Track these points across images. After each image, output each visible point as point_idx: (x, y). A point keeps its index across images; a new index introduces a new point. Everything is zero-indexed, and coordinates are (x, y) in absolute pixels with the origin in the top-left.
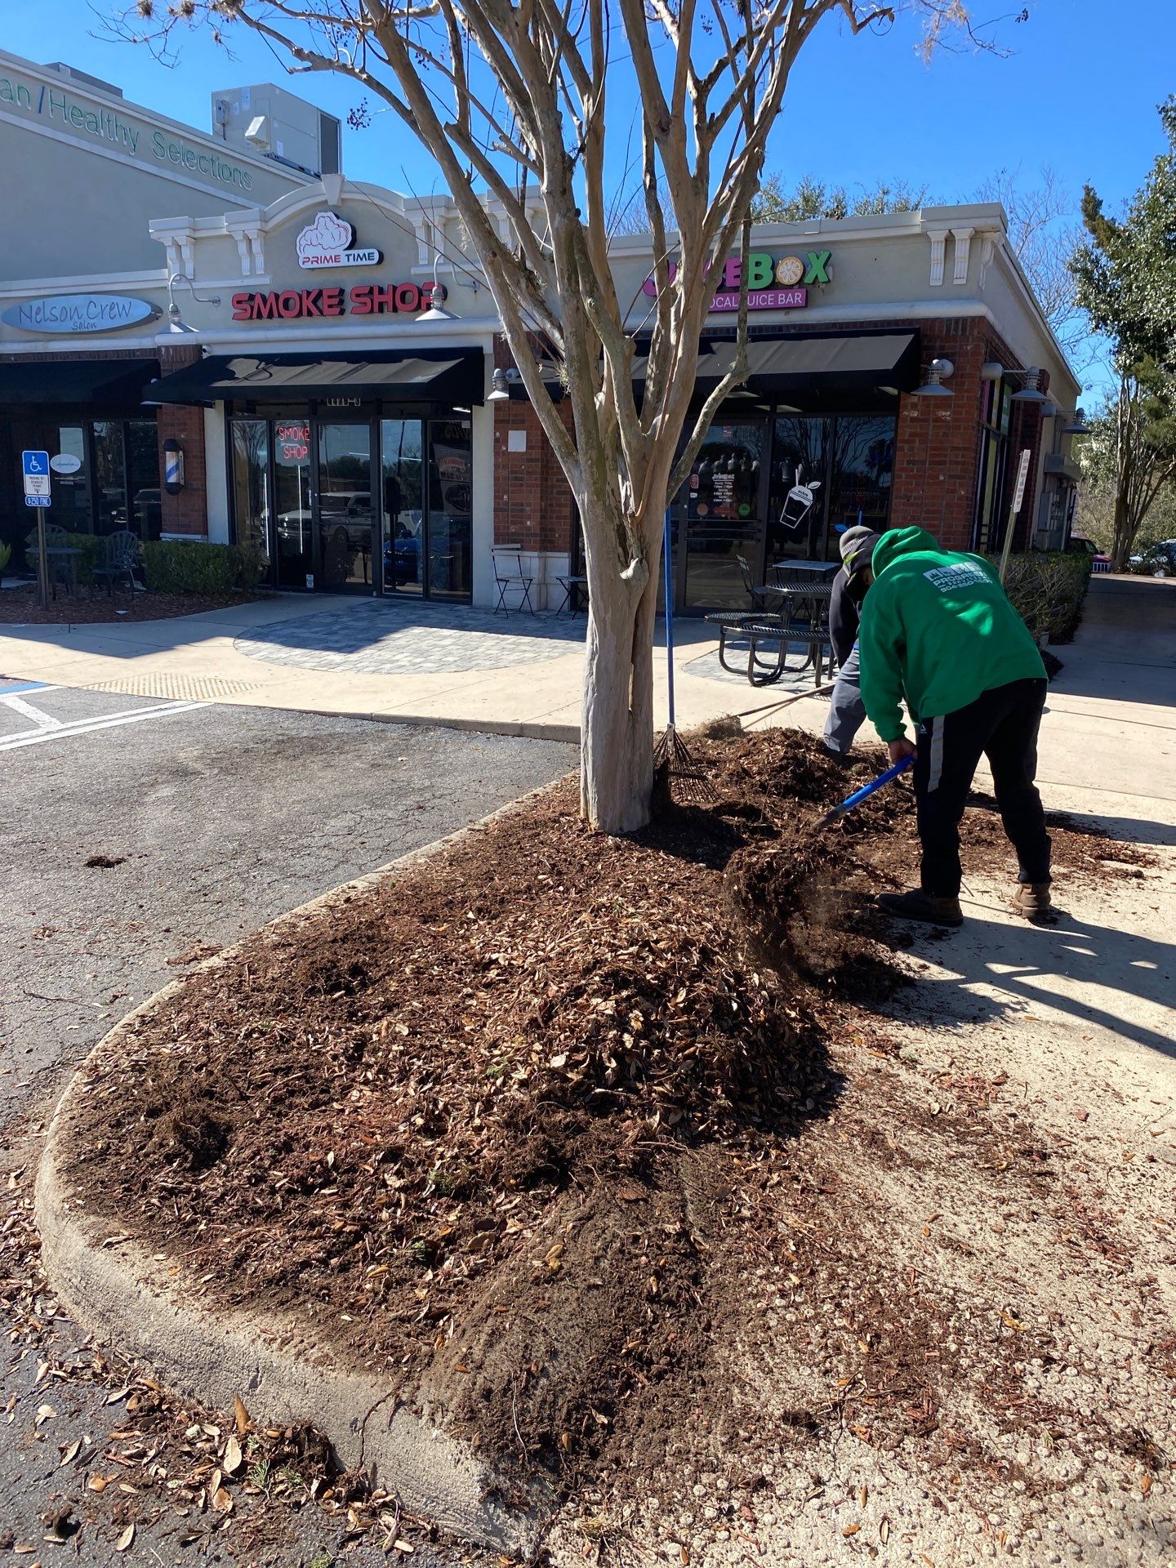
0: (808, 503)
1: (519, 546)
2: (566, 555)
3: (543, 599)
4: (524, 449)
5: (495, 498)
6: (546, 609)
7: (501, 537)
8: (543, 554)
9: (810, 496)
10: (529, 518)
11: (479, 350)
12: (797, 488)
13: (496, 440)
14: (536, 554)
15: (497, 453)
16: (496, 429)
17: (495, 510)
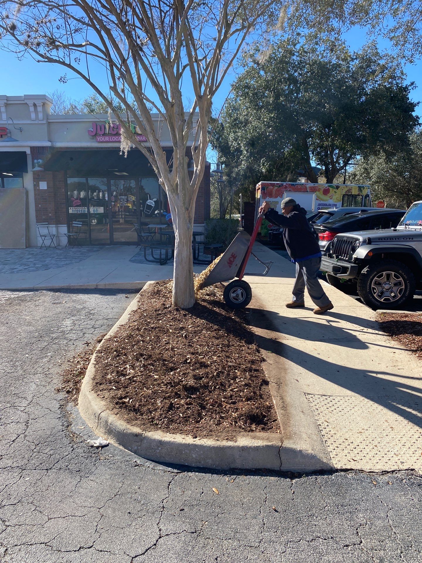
0: (153, 206)
1: (47, 223)
2: (66, 225)
3: (58, 242)
4: (46, 188)
5: (36, 206)
6: (59, 245)
7: (39, 220)
8: (57, 226)
9: (154, 203)
10: (50, 213)
11: (25, 153)
12: (149, 201)
13: (35, 185)
14: (54, 226)
15: (35, 190)
16: (34, 181)
17: (36, 211)
